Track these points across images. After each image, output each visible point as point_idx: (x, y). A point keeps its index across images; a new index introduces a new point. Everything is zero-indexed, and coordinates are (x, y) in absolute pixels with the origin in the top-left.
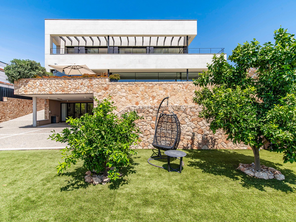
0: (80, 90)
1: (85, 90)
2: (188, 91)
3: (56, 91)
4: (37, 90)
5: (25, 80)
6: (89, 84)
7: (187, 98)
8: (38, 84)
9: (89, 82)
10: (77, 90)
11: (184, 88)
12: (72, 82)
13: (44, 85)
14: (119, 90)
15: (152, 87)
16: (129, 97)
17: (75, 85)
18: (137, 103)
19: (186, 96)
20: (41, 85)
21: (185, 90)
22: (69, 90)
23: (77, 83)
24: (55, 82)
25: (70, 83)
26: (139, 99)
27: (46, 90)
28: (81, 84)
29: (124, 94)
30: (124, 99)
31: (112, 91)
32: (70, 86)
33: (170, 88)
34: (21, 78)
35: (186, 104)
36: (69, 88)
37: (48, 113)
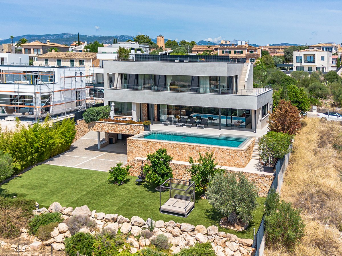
0: (125, 132)
1: (128, 132)
2: (174, 148)
3: (111, 131)
4: (101, 129)
5: (94, 122)
6: (130, 129)
7: (174, 152)
8: (101, 126)
9: (130, 127)
10: (123, 132)
11: (172, 146)
12: (120, 126)
13: (104, 126)
14: (139, 144)
15: (156, 144)
16: (144, 148)
17: (122, 128)
18: (148, 152)
19: (173, 151)
20: (103, 126)
21: (173, 147)
22: (119, 131)
23: (123, 127)
24: (111, 125)
25: (119, 127)
26: (149, 150)
27: (105, 130)
28: (126, 128)
29: (142, 146)
30: (141, 149)
31: (136, 144)
32: (119, 129)
33: (165, 146)
34: (92, 121)
35: (173, 155)
36: (118, 130)
37: (107, 136)
